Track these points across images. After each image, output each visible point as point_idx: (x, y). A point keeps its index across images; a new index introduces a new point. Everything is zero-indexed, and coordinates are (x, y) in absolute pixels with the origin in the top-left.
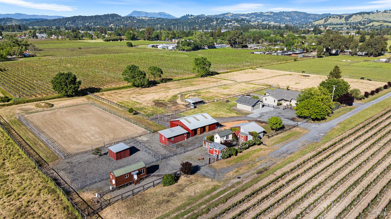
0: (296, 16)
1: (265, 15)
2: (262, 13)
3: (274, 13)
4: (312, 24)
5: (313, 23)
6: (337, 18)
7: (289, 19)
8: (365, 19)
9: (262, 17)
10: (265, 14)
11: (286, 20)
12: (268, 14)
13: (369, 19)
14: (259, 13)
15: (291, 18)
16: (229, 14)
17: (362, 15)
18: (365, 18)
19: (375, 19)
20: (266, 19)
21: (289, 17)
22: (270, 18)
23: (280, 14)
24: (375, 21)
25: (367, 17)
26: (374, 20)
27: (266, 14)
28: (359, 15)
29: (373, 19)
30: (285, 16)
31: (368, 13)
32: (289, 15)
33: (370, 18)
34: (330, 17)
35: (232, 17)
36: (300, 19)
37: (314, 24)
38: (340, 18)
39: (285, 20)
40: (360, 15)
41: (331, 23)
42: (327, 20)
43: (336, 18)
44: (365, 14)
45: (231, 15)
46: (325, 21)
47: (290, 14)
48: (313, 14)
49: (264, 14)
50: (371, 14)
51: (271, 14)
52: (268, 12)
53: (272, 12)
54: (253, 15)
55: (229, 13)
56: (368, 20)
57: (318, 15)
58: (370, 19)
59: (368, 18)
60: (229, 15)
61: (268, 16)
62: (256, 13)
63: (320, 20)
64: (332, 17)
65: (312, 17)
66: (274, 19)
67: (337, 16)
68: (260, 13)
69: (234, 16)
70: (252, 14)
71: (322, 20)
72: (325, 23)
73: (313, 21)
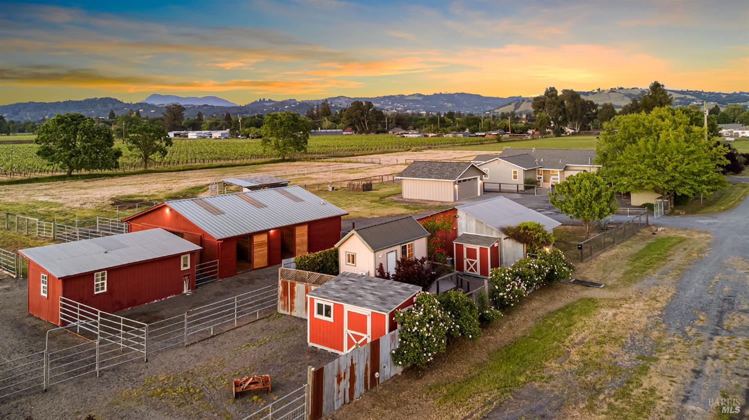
0: (463, 101)
2: (404, 96)
4: (494, 113)
9: (404, 102)
10: (408, 99)
11: (448, 107)
12: (415, 98)
14: (397, 97)
21: (451, 103)
22: (418, 104)
27: (410, 98)
30: (445, 101)
32: (451, 99)
34: (523, 101)
37: (497, 112)
41: (526, 110)
42: (519, 106)
45: (347, 100)
46: (516, 108)
47: (453, 98)
50: (590, 94)
51: (419, 98)
52: (413, 95)
53: (420, 95)
54: (387, 100)
60: (343, 100)
61: (414, 101)
62: (392, 96)
64: (525, 101)
71: (510, 106)
72: (517, 111)
73: (493, 109)
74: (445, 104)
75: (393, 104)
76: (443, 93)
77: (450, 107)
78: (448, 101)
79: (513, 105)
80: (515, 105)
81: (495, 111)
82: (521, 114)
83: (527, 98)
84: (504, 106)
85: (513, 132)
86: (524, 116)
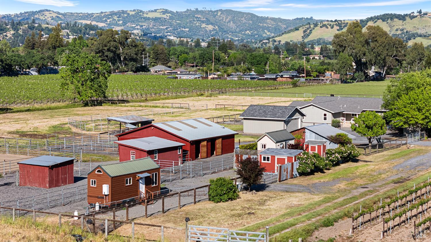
0: (229, 22)
1: (149, 19)
2: (141, 11)
3: (171, 12)
4: (275, 41)
5: (277, 39)
6: (332, 27)
7: (214, 30)
8: (397, 30)
9: (142, 22)
10: (148, 16)
11: (207, 31)
12: (157, 15)
13: (405, 31)
14: (131, 13)
15: (219, 27)
16: (47, 13)
17: (389, 21)
18: (395, 28)
19: (419, 32)
20: (153, 28)
21: (212, 24)
22: (162, 26)
23: (187, 16)
24: (420, 36)
25: (401, 27)
26: (417, 34)
27: (151, 15)
28: (380, 20)
29: (415, 32)
30: (203, 22)
31: (402, 18)
32: (212, 19)
33: (408, 30)
34: (316, 25)
35: (57, 21)
36: (241, 31)
37: (280, 41)
38: (338, 28)
39: (201, 32)
40: (383, 21)
41: (320, 39)
42: (310, 33)
43: (329, 27)
44: (396, 20)
45: (54, 15)
46: (306, 36)
47: (215, 17)
48: (273, 19)
49: (145, 15)
50: (408, 18)
51: (164, 16)
52: (156, 11)
53: (165, 12)
54: (115, 18)
55: (47, 10)
56: (403, 33)
57: (285, 20)
58: (407, 32)
59: (402, 30)
60: (48, 16)
61: (156, 19)
62: (123, 12)
63: (291, 31)
64: (319, 25)
65: (271, 24)
66: (174, 30)
67: (332, 23)
68: (133, 13)
69: (61, 20)
70: (113, 14)
71: (297, 32)
72: (306, 40)
73: (273, 35)
74: (204, 25)
75: (124, 24)
76: (199, 9)
77: (210, 31)
78: (208, 22)
79: (301, 30)
80: (304, 32)
81: (276, 39)
82: (312, 44)
83: (322, 21)
84: (289, 32)
85: (308, 74)
86: (317, 49)
